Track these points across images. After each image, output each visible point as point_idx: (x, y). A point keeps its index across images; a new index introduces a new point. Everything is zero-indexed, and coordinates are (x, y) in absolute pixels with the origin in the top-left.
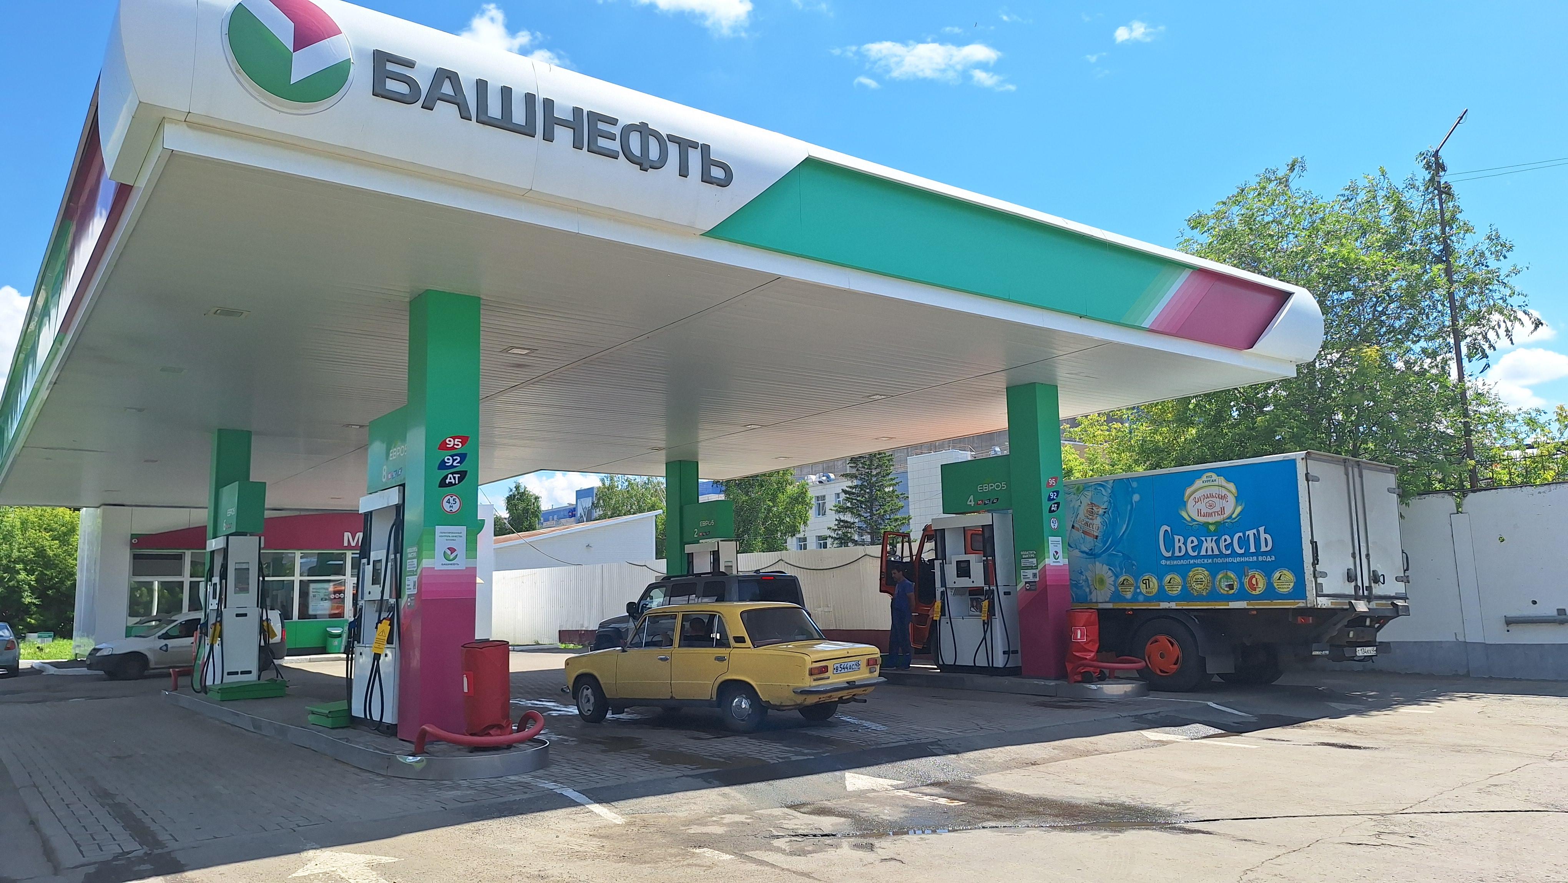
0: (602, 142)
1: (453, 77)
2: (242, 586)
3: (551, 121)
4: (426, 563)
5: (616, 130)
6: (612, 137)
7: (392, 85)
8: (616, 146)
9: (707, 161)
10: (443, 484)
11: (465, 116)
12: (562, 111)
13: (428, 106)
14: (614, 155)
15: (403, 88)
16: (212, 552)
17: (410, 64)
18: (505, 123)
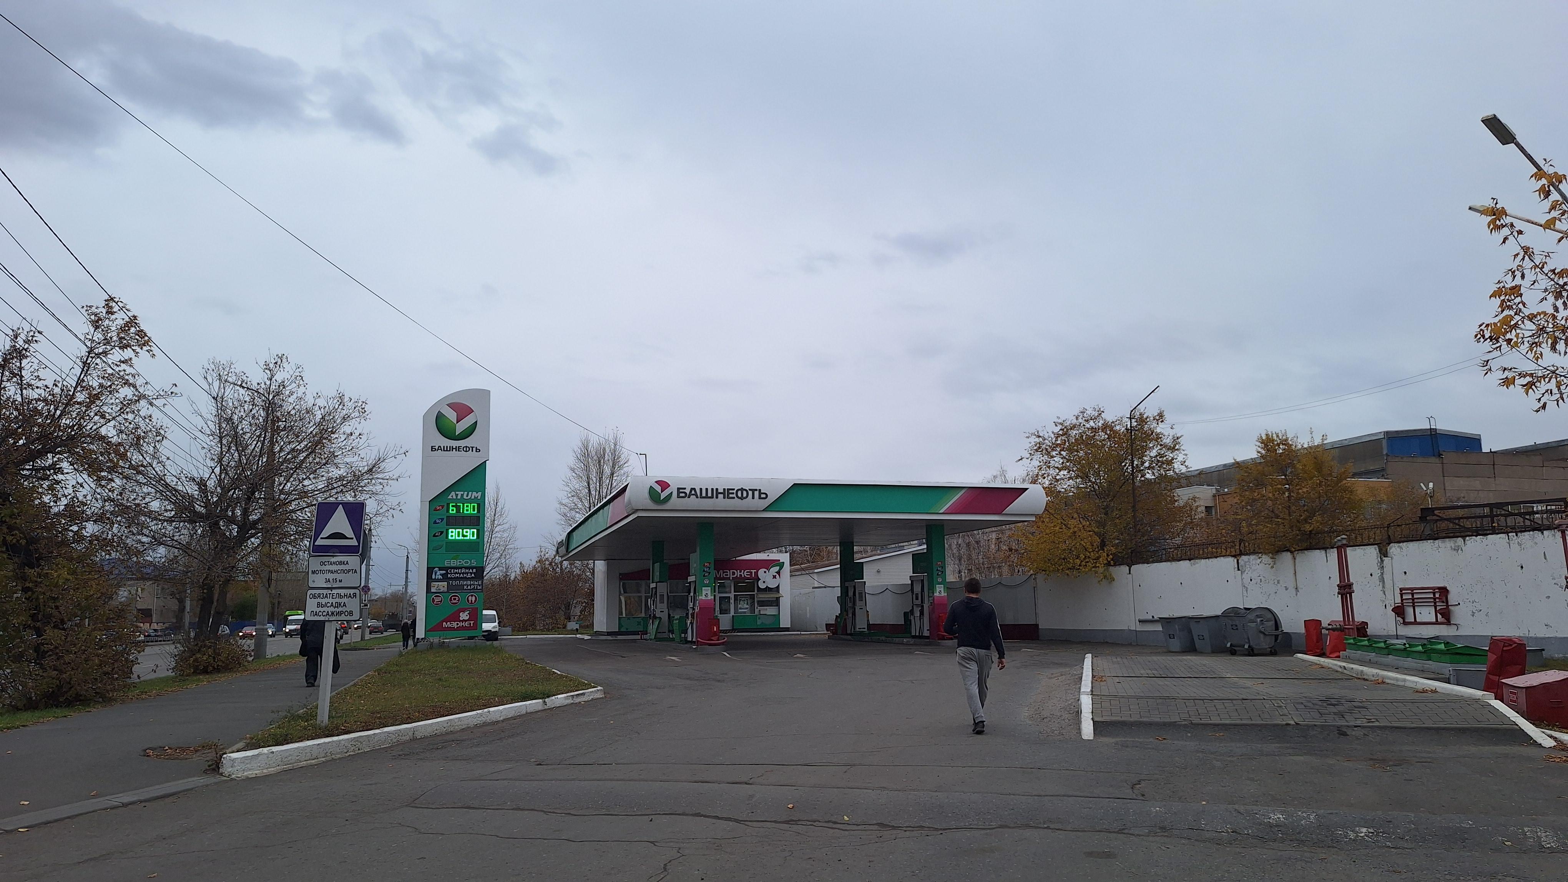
0: (731, 496)
1: (694, 489)
2: (662, 602)
3: (718, 493)
4: (700, 597)
5: (735, 491)
6: (733, 493)
7: (682, 495)
8: (734, 496)
9: (760, 493)
10: (704, 576)
11: (697, 497)
12: (721, 490)
13: (689, 497)
14: (734, 498)
15: (683, 495)
16: (652, 588)
17: (685, 489)
18: (707, 497)
